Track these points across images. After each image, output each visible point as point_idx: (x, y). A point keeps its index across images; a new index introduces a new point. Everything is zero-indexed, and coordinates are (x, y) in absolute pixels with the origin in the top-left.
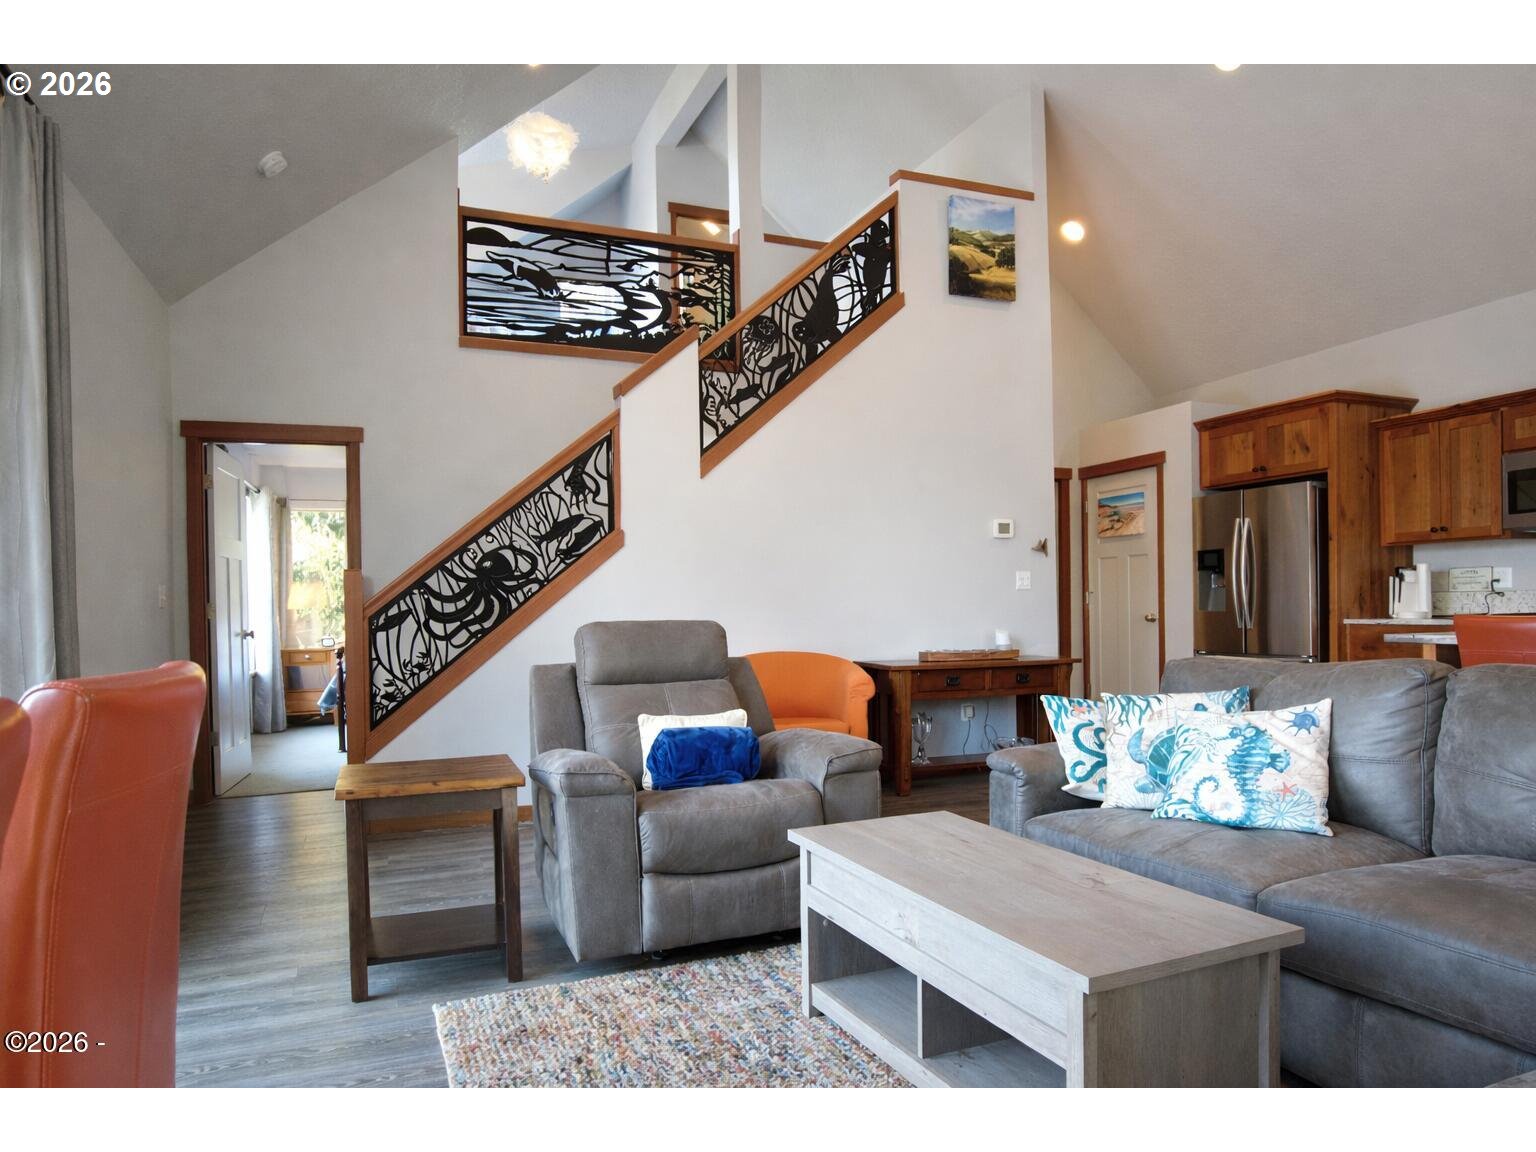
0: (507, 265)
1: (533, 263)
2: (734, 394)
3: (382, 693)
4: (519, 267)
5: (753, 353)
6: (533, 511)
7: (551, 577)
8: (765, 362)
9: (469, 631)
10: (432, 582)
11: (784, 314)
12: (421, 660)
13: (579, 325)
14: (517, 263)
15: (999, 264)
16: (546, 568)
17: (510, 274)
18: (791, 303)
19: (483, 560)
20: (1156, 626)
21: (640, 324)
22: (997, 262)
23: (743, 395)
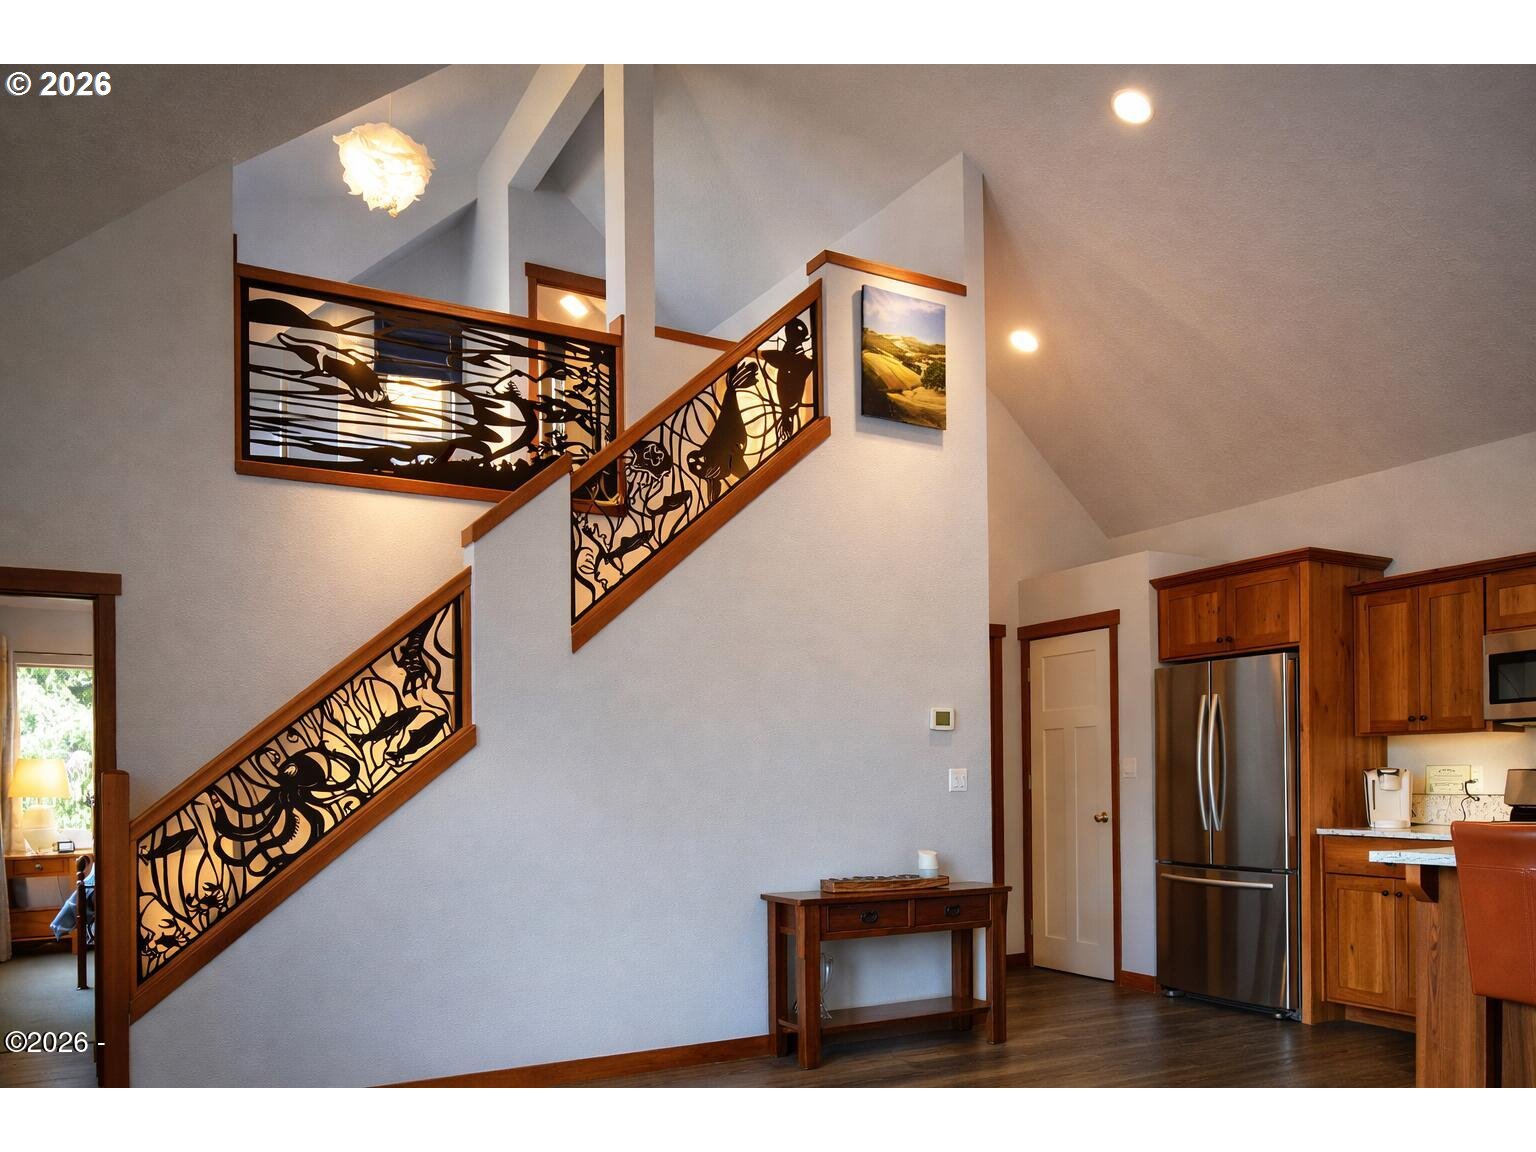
0: (308, 354)
1: (345, 352)
2: (617, 545)
3: (158, 936)
4: (326, 358)
5: (639, 489)
6: (351, 702)
7: (375, 790)
8: (656, 503)
9: (267, 856)
10: (225, 785)
11: (676, 438)
12: (209, 893)
13: (409, 447)
14: (322, 351)
15: (926, 383)
16: (370, 776)
17: (311, 368)
18: (684, 425)
19: (286, 765)
20: (1108, 827)
21: (494, 447)
22: (922, 380)
23: (628, 545)
